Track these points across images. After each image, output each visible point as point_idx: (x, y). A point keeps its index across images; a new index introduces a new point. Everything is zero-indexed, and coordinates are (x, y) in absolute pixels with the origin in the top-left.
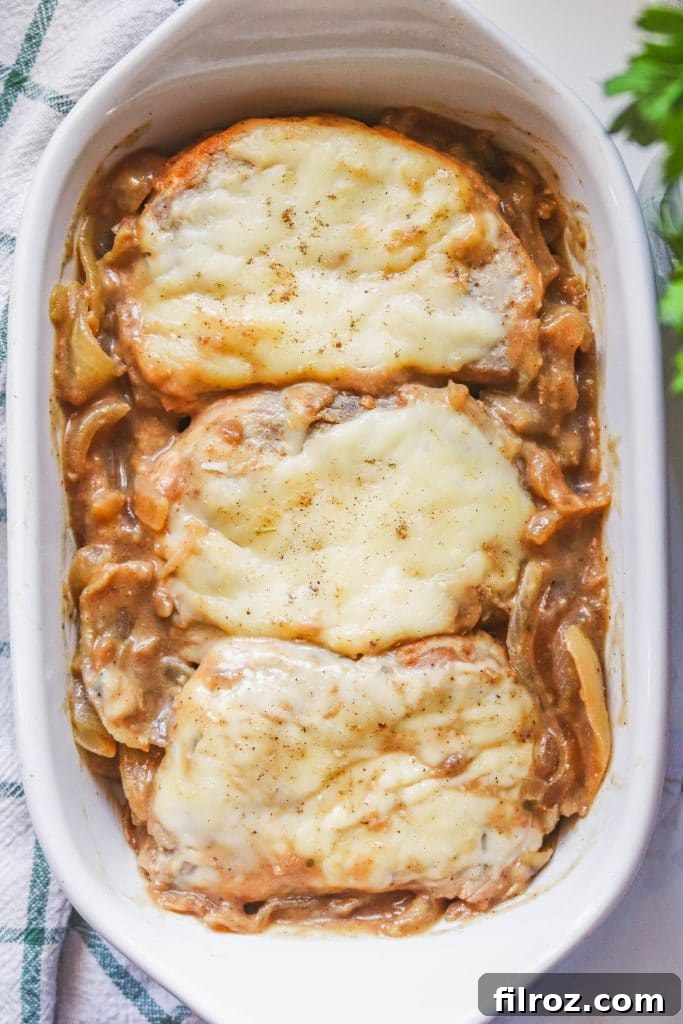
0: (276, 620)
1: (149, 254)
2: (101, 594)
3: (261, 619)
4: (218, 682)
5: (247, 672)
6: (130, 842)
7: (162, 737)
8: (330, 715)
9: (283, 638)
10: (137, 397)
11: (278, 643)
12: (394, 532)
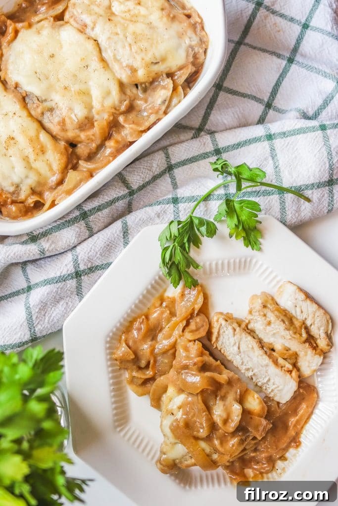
0: (104, 70)
1: (31, 189)
2: (138, 124)
3: (107, 75)
4: (134, 70)
5: (124, 64)
6: (202, 68)
7: (163, 77)
8: (117, 34)
9: (108, 65)
10: (75, 161)
11: (110, 65)
12: (54, 58)
